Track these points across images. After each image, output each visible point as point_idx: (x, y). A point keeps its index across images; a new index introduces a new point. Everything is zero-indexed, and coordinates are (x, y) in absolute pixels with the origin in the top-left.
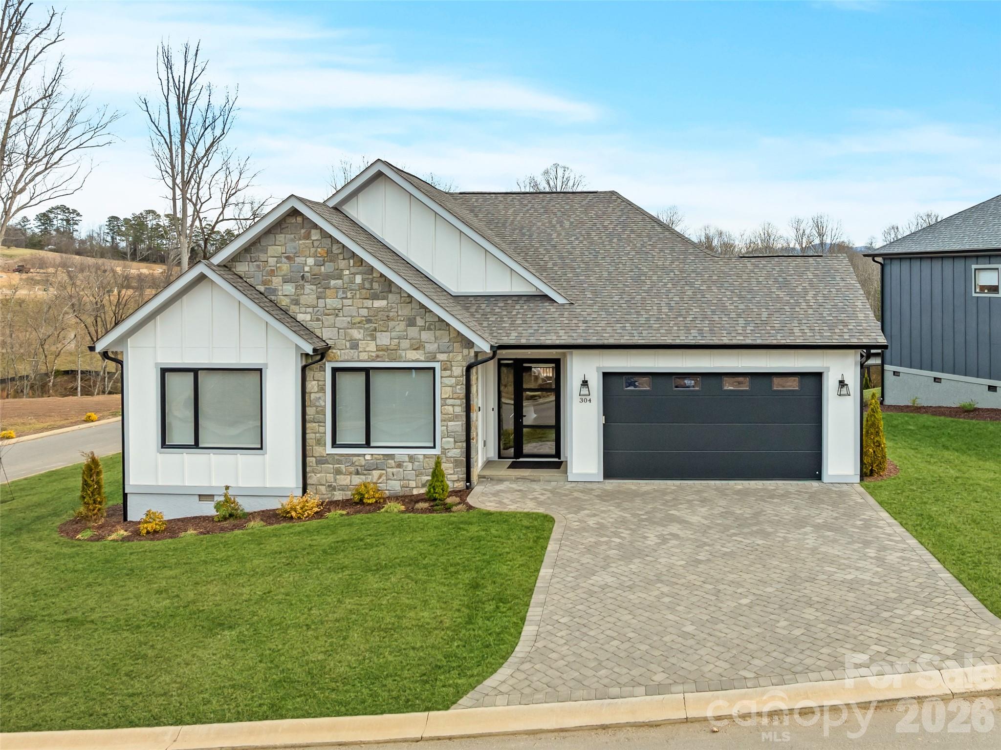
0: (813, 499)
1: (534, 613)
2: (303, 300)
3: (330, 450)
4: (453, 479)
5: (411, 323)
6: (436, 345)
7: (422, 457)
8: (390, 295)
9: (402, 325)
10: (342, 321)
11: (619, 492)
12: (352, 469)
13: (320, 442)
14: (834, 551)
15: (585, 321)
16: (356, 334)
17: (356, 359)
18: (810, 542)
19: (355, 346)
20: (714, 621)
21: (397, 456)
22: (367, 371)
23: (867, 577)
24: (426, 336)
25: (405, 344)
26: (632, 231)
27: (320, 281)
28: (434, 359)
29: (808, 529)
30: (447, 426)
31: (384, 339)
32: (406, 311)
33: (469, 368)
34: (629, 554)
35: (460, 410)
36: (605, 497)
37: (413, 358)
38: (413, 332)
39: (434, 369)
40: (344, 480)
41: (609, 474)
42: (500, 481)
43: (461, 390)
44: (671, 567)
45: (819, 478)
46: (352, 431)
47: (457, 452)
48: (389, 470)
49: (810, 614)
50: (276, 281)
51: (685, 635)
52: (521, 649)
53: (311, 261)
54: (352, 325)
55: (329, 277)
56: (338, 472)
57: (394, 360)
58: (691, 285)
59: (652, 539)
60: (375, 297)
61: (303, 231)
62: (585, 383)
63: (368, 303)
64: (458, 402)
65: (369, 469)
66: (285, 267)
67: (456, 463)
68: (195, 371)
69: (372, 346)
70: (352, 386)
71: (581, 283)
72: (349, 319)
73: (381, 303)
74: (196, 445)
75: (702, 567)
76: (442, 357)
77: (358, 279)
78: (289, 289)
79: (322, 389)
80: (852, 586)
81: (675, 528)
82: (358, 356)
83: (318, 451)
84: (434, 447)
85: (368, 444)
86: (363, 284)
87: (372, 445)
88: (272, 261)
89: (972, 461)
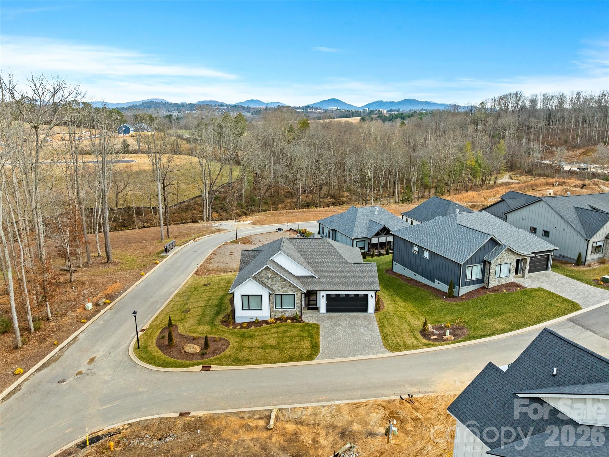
0: (365, 318)
1: (321, 346)
2: (269, 282)
3: (275, 309)
4: (299, 314)
5: (290, 286)
6: (295, 290)
7: (292, 310)
8: (286, 281)
9: (288, 287)
10: (276, 286)
11: (330, 317)
12: (279, 312)
13: (273, 308)
14: (365, 333)
15: (323, 284)
16: (279, 288)
18: (362, 331)
19: (279, 290)
20: (346, 347)
21: (287, 310)
22: (282, 295)
23: (369, 339)
24: (293, 288)
25: (289, 290)
26: (331, 254)
27: (272, 279)
28: (294, 293)
29: (362, 327)
30: (297, 305)
31: (285, 289)
32: (289, 284)
33: (301, 294)
34: (334, 333)
35: (299, 302)
36: (328, 318)
37: (290, 293)
38: (290, 288)
39: (294, 295)
40: (277, 314)
41: (327, 311)
42: (307, 313)
43: (300, 298)
44: (340, 336)
45: (367, 312)
46: (279, 306)
47: (299, 309)
48: (286, 312)
49: (360, 346)
50: (263, 279)
51: (342, 349)
52: (321, 352)
53: (270, 275)
54: (279, 287)
55: (273, 278)
56: (276, 313)
57: (287, 293)
58: (343, 272)
59: (337, 330)
60: (283, 281)
62: (323, 296)
63: (281, 283)
64: (299, 300)
65: (282, 312)
66: (265, 276)
67: (299, 311)
68: (249, 296)
69: (282, 290)
70: (279, 298)
71: (321, 272)
72: (278, 285)
73: (284, 283)
74: (249, 309)
75: (345, 336)
76: (296, 292)
77: (280, 278)
78: (266, 280)
79: (273, 298)
80: (366, 340)
81: (340, 327)
82: (280, 292)
83: (272, 309)
84: (295, 308)
85: (282, 308)
88: (262, 275)
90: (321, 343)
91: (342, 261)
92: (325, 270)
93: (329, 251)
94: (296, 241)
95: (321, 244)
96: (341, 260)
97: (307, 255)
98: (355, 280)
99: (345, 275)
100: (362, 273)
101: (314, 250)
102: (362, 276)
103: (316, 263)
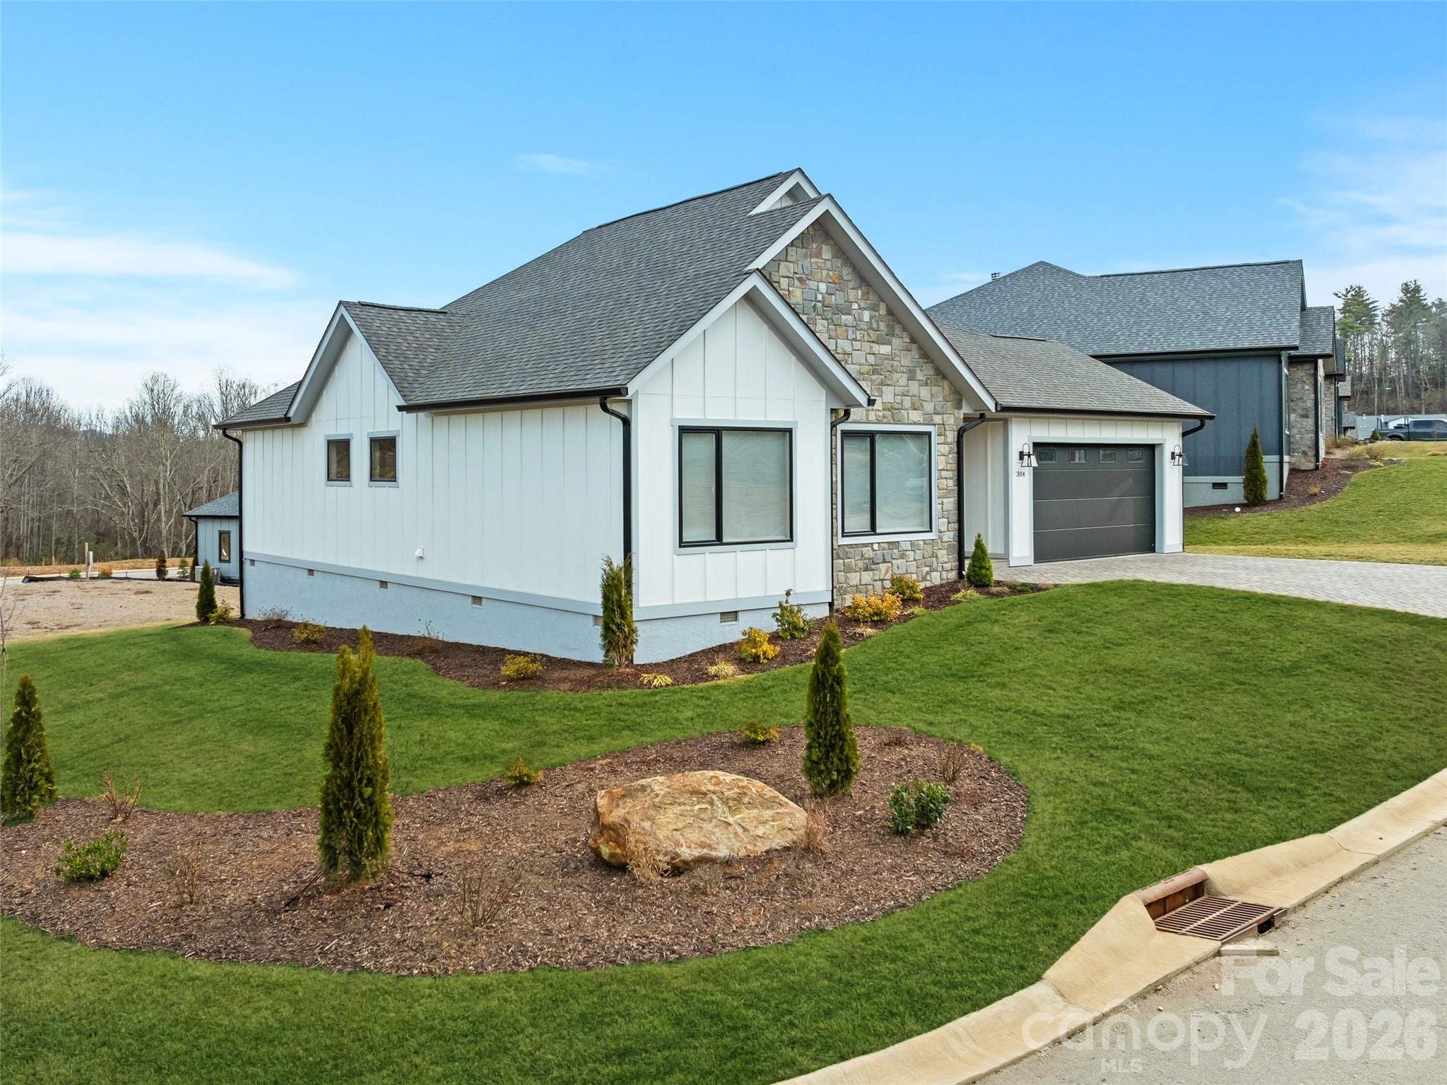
3: (840, 540)
4: (948, 568)
5: (912, 375)
6: (933, 404)
7: (922, 543)
8: (894, 340)
9: (903, 379)
12: (861, 564)
13: (834, 530)
17: (865, 420)
21: (902, 544)
22: (872, 435)
24: (924, 392)
25: (907, 402)
27: (831, 315)
28: (930, 422)
30: (942, 504)
31: (889, 395)
32: (908, 361)
33: (960, 433)
35: (953, 484)
37: (913, 420)
38: (913, 386)
39: (929, 434)
40: (854, 579)
41: (1036, 556)
43: (953, 460)
45: (1154, 549)
47: (950, 536)
48: (894, 562)
53: (823, 287)
55: (839, 310)
56: (849, 567)
57: (900, 422)
60: (880, 340)
61: (815, 246)
63: (876, 348)
64: (950, 474)
65: (876, 562)
66: (798, 292)
67: (950, 547)
68: (717, 433)
69: (879, 403)
70: (858, 457)
72: (858, 367)
73: (885, 349)
74: (718, 540)
76: (937, 419)
77: (866, 316)
82: (867, 416)
84: (931, 531)
85: (873, 531)
86: (871, 323)
87: (878, 531)
89: (1217, 521)
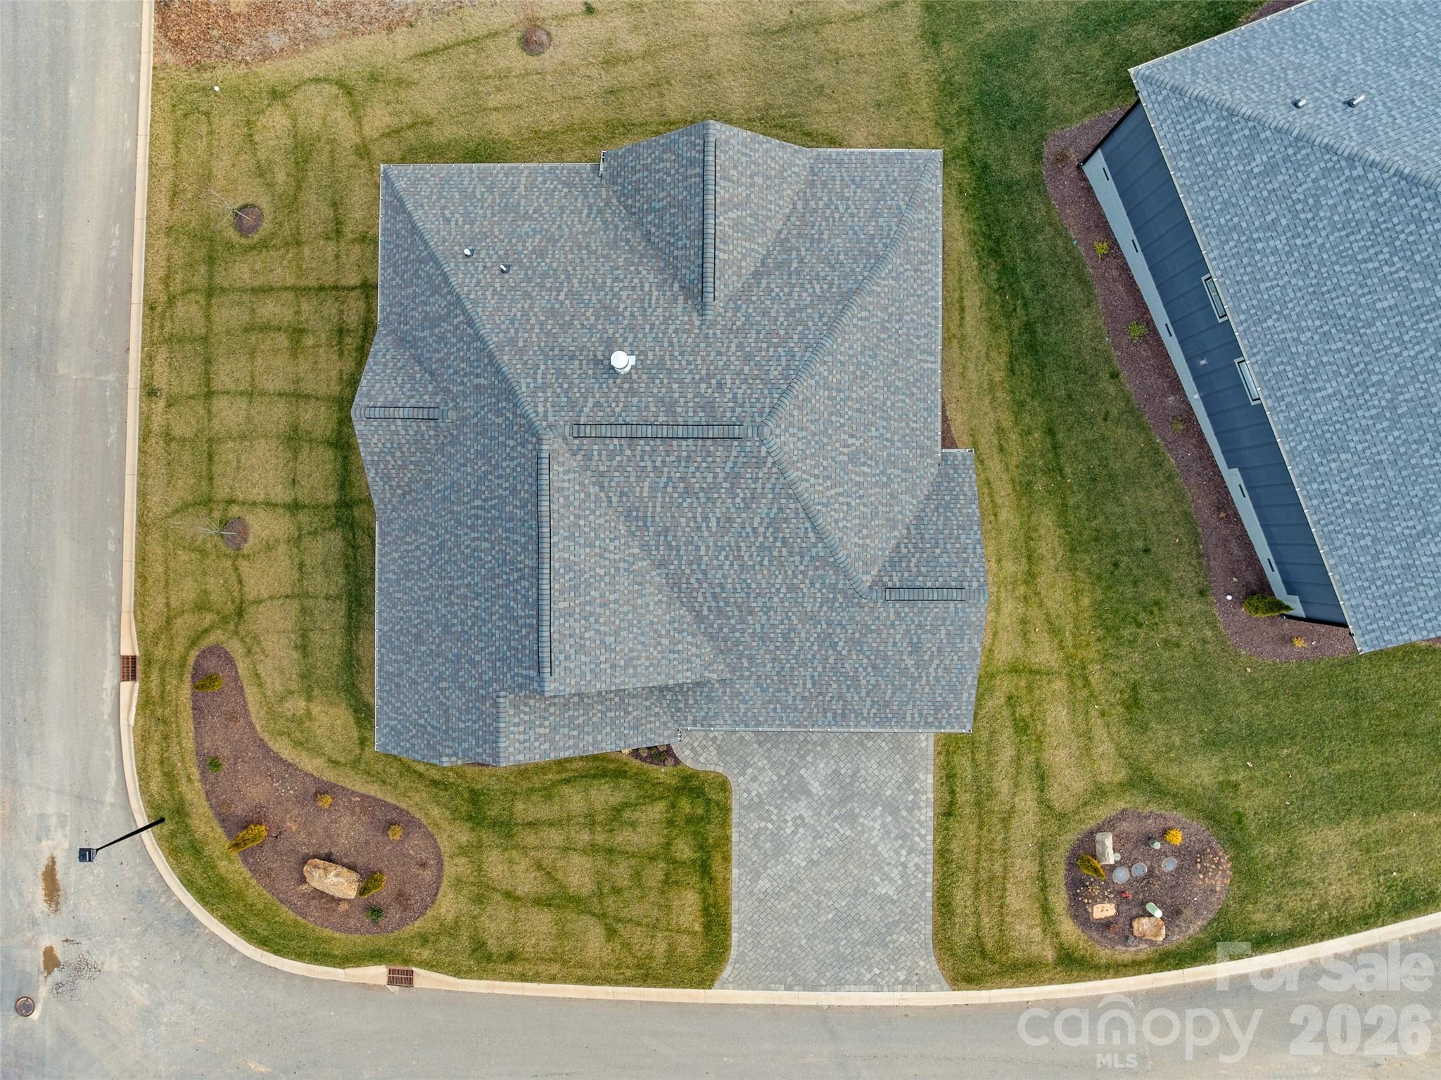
90: (735, 904)
91: (833, 587)
92: (754, 634)
93: (773, 524)
94: (611, 456)
95: (738, 476)
96: (831, 577)
97: (670, 547)
98: (877, 686)
99: (840, 658)
100: (916, 648)
101: (706, 518)
102: (910, 663)
103: (714, 596)
